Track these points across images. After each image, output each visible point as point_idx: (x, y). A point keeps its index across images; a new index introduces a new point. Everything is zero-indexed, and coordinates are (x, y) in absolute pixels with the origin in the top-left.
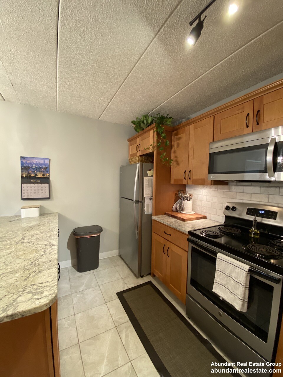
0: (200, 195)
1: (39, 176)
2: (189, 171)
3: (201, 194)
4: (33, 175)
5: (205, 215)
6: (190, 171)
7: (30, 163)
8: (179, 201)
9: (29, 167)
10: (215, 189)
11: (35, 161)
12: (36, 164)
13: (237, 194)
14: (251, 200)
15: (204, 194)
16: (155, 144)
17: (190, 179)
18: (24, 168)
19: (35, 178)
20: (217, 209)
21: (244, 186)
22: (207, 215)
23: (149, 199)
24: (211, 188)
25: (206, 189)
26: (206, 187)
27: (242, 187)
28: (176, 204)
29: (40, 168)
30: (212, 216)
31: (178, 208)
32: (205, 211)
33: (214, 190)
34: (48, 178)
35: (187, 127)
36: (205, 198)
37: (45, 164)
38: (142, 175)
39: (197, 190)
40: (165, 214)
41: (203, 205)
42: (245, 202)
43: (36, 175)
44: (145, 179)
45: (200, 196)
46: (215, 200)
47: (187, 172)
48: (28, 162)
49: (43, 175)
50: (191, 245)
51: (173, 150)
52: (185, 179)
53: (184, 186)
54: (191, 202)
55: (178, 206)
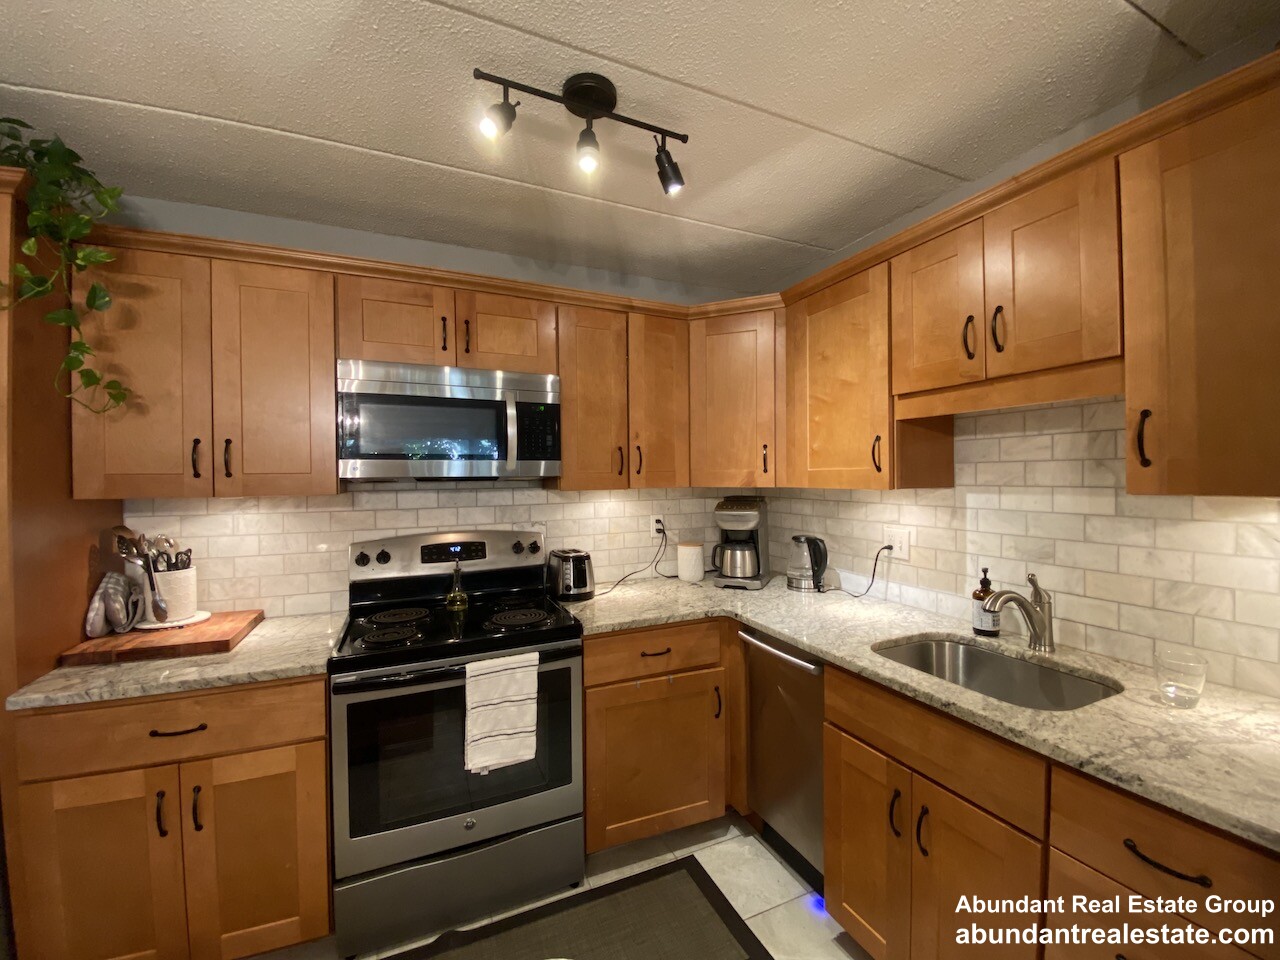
0: (225, 535)
2: (220, 443)
3: (228, 531)
8: (111, 584)
10: (298, 506)
13: (379, 514)
14: (418, 527)
15: (242, 529)
17: (227, 476)
20: (307, 574)
21: (397, 491)
22: (266, 605)
24: (276, 506)
25: (254, 511)
26: (253, 502)
27: (392, 496)
28: (105, 598)
30: (288, 601)
32: (251, 593)
33: (293, 510)
36: (251, 544)
39: (207, 518)
41: (239, 575)
42: (402, 533)
45: (225, 539)
50: (341, 703)
51: (85, 332)
52: (197, 475)
53: (117, 507)
54: (190, 573)
55: (118, 605)
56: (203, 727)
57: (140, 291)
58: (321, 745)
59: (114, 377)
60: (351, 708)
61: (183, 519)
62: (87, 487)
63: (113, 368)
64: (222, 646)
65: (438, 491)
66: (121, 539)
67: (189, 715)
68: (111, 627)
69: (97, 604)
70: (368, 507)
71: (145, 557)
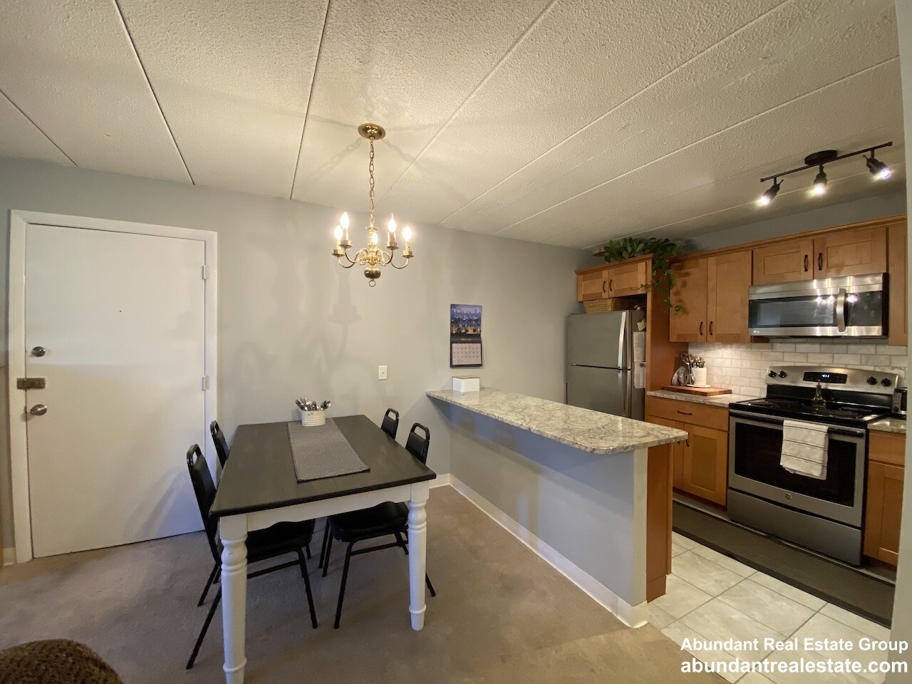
0: (718, 358)
1: (469, 333)
2: (709, 323)
3: (720, 357)
4: (463, 331)
5: (729, 388)
6: (712, 322)
7: (461, 313)
8: (681, 370)
9: (459, 320)
11: (465, 310)
12: (467, 315)
13: (785, 354)
14: (808, 363)
15: (725, 356)
16: (649, 283)
17: (711, 334)
18: (455, 321)
19: (465, 335)
20: (750, 378)
21: (795, 343)
22: (733, 388)
23: (639, 366)
24: (738, 347)
25: (729, 349)
26: (729, 346)
27: (793, 345)
28: (678, 374)
29: (470, 320)
30: (743, 388)
31: (682, 380)
32: (728, 382)
34: (479, 335)
35: (701, 261)
36: (728, 363)
37: (475, 315)
38: (631, 328)
40: (663, 389)
41: (724, 374)
42: (797, 364)
43: (467, 331)
44: (635, 334)
45: (719, 360)
46: (747, 364)
47: (704, 324)
48: (459, 311)
49: (474, 331)
50: (734, 420)
51: (672, 291)
52: (702, 334)
53: (686, 345)
54: (704, 370)
55: (682, 376)
56: (691, 414)
57: (687, 274)
58: (726, 434)
59: (678, 304)
60: (737, 424)
61: (705, 351)
62: (673, 338)
63: (680, 301)
64: (705, 394)
65: (821, 344)
66: (684, 356)
67: (688, 409)
68: (679, 383)
69: (676, 375)
70: (780, 350)
71: (689, 362)
